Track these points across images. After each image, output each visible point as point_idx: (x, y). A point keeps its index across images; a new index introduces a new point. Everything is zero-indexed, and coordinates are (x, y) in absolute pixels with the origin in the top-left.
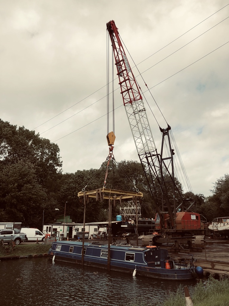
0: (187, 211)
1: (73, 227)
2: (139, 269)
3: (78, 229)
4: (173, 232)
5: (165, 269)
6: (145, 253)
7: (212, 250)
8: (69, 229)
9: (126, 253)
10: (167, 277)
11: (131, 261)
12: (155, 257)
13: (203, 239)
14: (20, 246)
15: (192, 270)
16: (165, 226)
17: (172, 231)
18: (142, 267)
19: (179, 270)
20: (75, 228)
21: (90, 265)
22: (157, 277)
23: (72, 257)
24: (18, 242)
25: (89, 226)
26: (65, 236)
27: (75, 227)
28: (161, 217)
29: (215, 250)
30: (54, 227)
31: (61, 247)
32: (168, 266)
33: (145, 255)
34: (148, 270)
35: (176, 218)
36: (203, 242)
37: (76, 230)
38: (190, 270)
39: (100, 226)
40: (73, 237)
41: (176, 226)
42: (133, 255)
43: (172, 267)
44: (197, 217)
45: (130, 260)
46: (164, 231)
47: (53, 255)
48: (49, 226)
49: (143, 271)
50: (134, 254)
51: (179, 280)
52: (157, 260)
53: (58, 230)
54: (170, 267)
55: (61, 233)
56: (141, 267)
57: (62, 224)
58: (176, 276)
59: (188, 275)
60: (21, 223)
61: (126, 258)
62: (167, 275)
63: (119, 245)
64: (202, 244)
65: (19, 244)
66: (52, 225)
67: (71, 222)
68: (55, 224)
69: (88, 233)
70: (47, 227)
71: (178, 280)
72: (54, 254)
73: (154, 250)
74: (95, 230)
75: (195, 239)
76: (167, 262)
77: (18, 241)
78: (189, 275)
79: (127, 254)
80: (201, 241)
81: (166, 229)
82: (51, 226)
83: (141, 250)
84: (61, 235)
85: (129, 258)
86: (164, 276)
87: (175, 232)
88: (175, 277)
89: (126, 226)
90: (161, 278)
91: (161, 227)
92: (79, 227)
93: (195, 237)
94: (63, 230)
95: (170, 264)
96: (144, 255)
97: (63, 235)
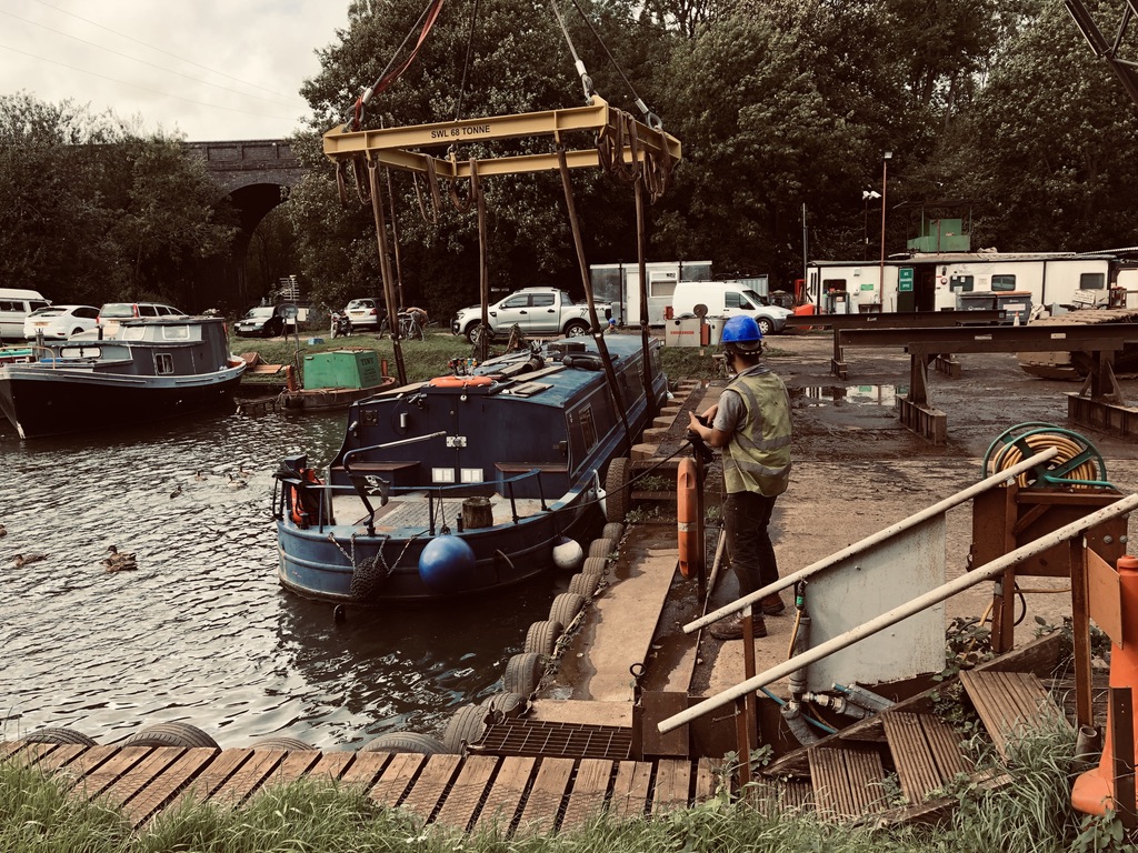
1: (939, 271)
3: (970, 279)
8: (909, 280)
12: (446, 442)
20: (947, 277)
25: (1044, 260)
27: (950, 273)
30: (830, 273)
48: (813, 271)
52: (459, 460)
53: (851, 288)
55: (865, 298)
66: (819, 268)
67: (967, 248)
74: (1088, 281)
77: (581, 330)
82: (816, 270)
92: (971, 269)
94: (877, 287)
97: (878, 307)
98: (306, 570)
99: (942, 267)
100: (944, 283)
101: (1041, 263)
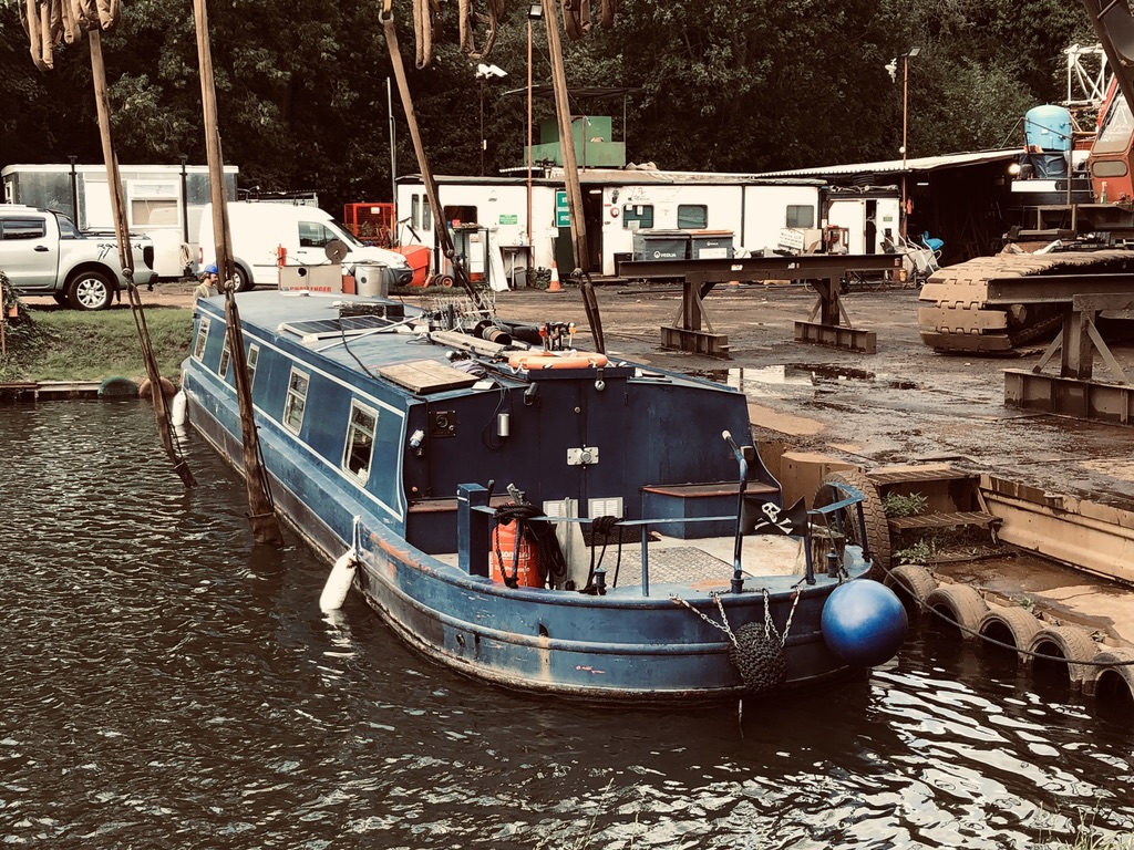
1: (608, 195)
2: (367, 555)
5: (467, 580)
6: (424, 415)
8: (566, 209)
10: (478, 658)
15: (749, 608)
18: (373, 541)
19: (576, 603)
22: (423, 644)
24: (92, 293)
25: (743, 185)
26: (544, 258)
30: (451, 195)
33: (418, 436)
34: (392, 569)
37: (629, 215)
38: (705, 604)
39: (847, 186)
40: (608, 267)
48: (420, 191)
51: (571, 693)
52: (582, 485)
58: (545, 655)
59: (680, 654)
62: (478, 635)
67: (623, 161)
69: (724, 239)
70: (415, 198)
71: (560, 692)
77: (97, 284)
78: (701, 653)
84: (506, 253)
86: (460, 642)
88: (531, 665)
90: (443, 653)
92: (650, 195)
97: (526, 251)
98: (619, 659)
99: (612, 190)
100: (615, 216)
101: (740, 188)
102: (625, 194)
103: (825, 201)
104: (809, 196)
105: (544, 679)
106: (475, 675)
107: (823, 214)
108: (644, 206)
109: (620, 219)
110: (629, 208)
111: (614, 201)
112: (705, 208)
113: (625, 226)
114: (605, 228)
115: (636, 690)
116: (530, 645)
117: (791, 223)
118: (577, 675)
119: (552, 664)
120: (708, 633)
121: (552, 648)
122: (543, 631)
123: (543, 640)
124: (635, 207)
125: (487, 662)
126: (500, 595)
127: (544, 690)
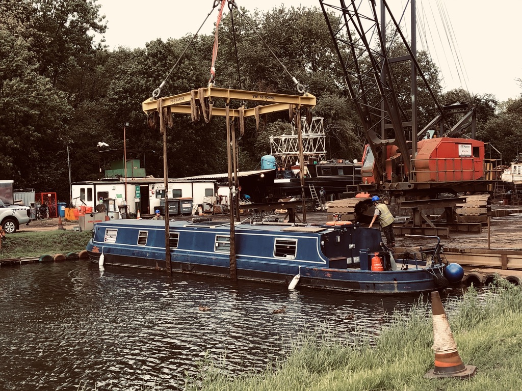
0: (449, 136)
1: (150, 187)
2: (309, 274)
4: (408, 188)
5: (369, 271)
6: (323, 237)
7: (505, 228)
8: (139, 192)
9: (276, 239)
10: (374, 289)
11: (289, 258)
12: (348, 247)
13: (485, 204)
14: (16, 235)
15: (437, 270)
16: (386, 175)
17: (404, 186)
18: (315, 270)
19: (403, 272)
20: (154, 190)
21: (189, 271)
22: (350, 290)
23: (145, 256)
24: (10, 227)
25: (192, 183)
26: (132, 209)
27: (155, 188)
28: (377, 154)
29: (512, 227)
30: (100, 188)
31: (116, 233)
32: (377, 265)
33: (323, 243)
34: (329, 275)
35: (416, 154)
36: (484, 211)
37: (158, 193)
38: (430, 270)
39: (220, 183)
40: (152, 212)
41: (415, 174)
42: (294, 243)
43: (387, 265)
44: (475, 151)
45: (285, 256)
46: (384, 187)
47: (98, 252)
48: (86, 187)
49: (317, 279)
50: (296, 240)
51: (404, 293)
52: (352, 253)
53: (111, 196)
54: (383, 266)
55: (120, 202)
56: (312, 269)
57: (121, 181)
58: (396, 285)
59: (426, 282)
60: (12, 181)
61: (277, 251)
62: (374, 284)
63: (261, 223)
64: (481, 214)
65: (14, 232)
66: (95, 185)
67: (144, 175)
68: (102, 180)
69: (190, 201)
70: (82, 190)
71: (400, 293)
72: (100, 250)
73: (345, 229)
74: (208, 193)
75: (465, 202)
76: (374, 256)
77: (12, 223)
78: (429, 281)
79: (278, 242)
80: (481, 207)
81: (390, 182)
82: (92, 187)
83: (312, 232)
84: (120, 207)
85: (283, 250)
86: (368, 286)
87: (412, 188)
88: (393, 288)
89: (288, 181)
90: (360, 291)
91: (376, 179)
93: (465, 199)
94: (124, 196)
95: (382, 261)
96: (319, 243)
97: (125, 207)
98: (414, 284)
99: (152, 185)
100: (153, 194)
101: (191, 184)
102: (156, 186)
103: (216, 188)
104: (211, 186)
105: (396, 291)
106: (374, 293)
107: (216, 192)
108: (162, 190)
109: (155, 195)
110: (158, 191)
111: (153, 188)
112: (181, 190)
113: (157, 197)
114: (150, 198)
115: (417, 291)
116: (392, 283)
117: (207, 195)
118: (404, 289)
119: (398, 287)
120: (430, 276)
121: (398, 283)
122: (395, 280)
123: (395, 282)
124: (159, 190)
125: (378, 290)
126: (381, 273)
127: (396, 293)
